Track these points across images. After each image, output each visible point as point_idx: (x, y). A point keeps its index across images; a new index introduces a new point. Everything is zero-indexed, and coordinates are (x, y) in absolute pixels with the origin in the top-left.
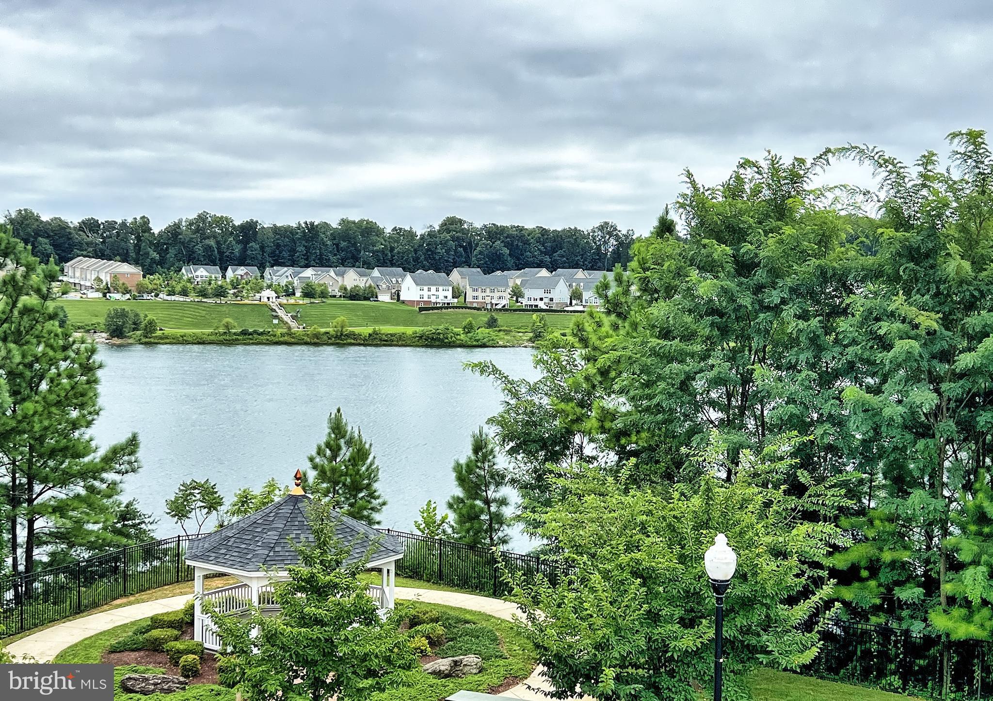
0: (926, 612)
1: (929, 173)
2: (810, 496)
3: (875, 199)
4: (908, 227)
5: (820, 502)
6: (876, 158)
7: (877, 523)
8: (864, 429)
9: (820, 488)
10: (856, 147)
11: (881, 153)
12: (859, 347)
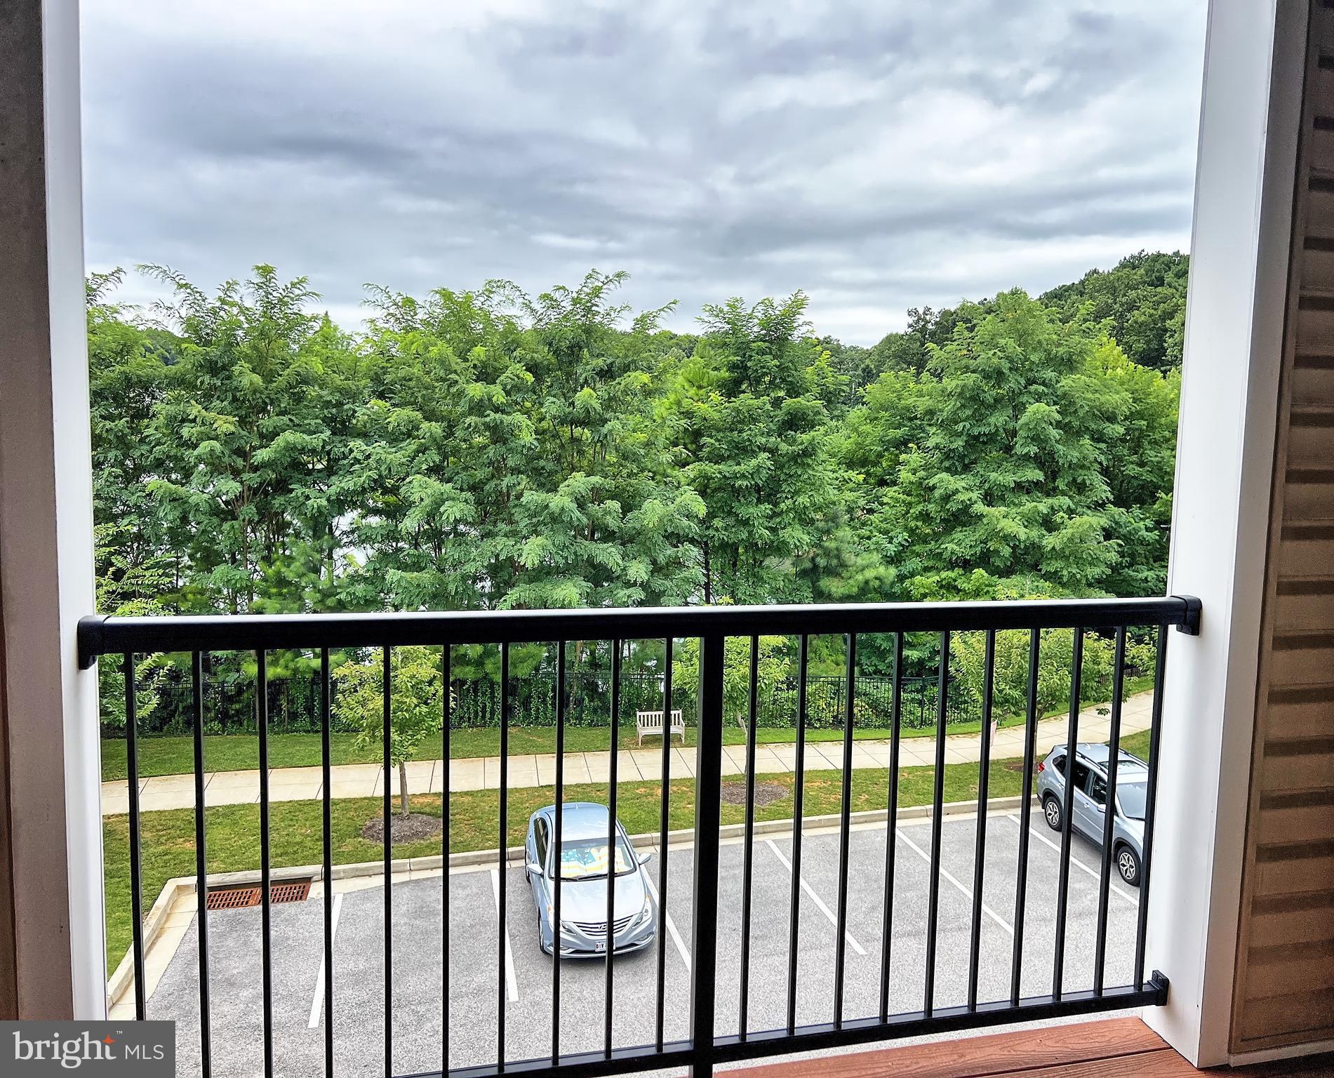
0: (239, 664)
1: (228, 299)
2: (129, 578)
3: (177, 315)
4: (208, 343)
5: (140, 582)
6: (177, 279)
7: (190, 596)
8: (170, 517)
9: (138, 571)
10: (159, 267)
11: (182, 277)
12: (165, 446)
